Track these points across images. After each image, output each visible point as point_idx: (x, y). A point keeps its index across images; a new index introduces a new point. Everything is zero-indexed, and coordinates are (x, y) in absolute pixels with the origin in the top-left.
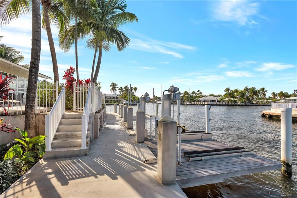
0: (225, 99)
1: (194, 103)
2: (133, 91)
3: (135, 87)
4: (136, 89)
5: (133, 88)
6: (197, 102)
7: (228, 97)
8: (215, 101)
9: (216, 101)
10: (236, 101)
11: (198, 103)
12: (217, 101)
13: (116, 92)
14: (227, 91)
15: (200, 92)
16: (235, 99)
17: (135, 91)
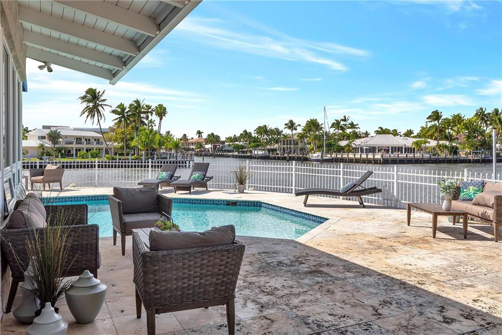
0: (427, 145)
1: (339, 156)
2: (154, 117)
3: (161, 106)
4: (161, 112)
5: (153, 107)
6: (349, 151)
7: (436, 139)
8: (399, 149)
9: (402, 147)
10: (457, 148)
11: (351, 156)
12: (405, 148)
13: (101, 122)
14: (435, 120)
15: (349, 122)
16: (454, 144)
17: (161, 119)
